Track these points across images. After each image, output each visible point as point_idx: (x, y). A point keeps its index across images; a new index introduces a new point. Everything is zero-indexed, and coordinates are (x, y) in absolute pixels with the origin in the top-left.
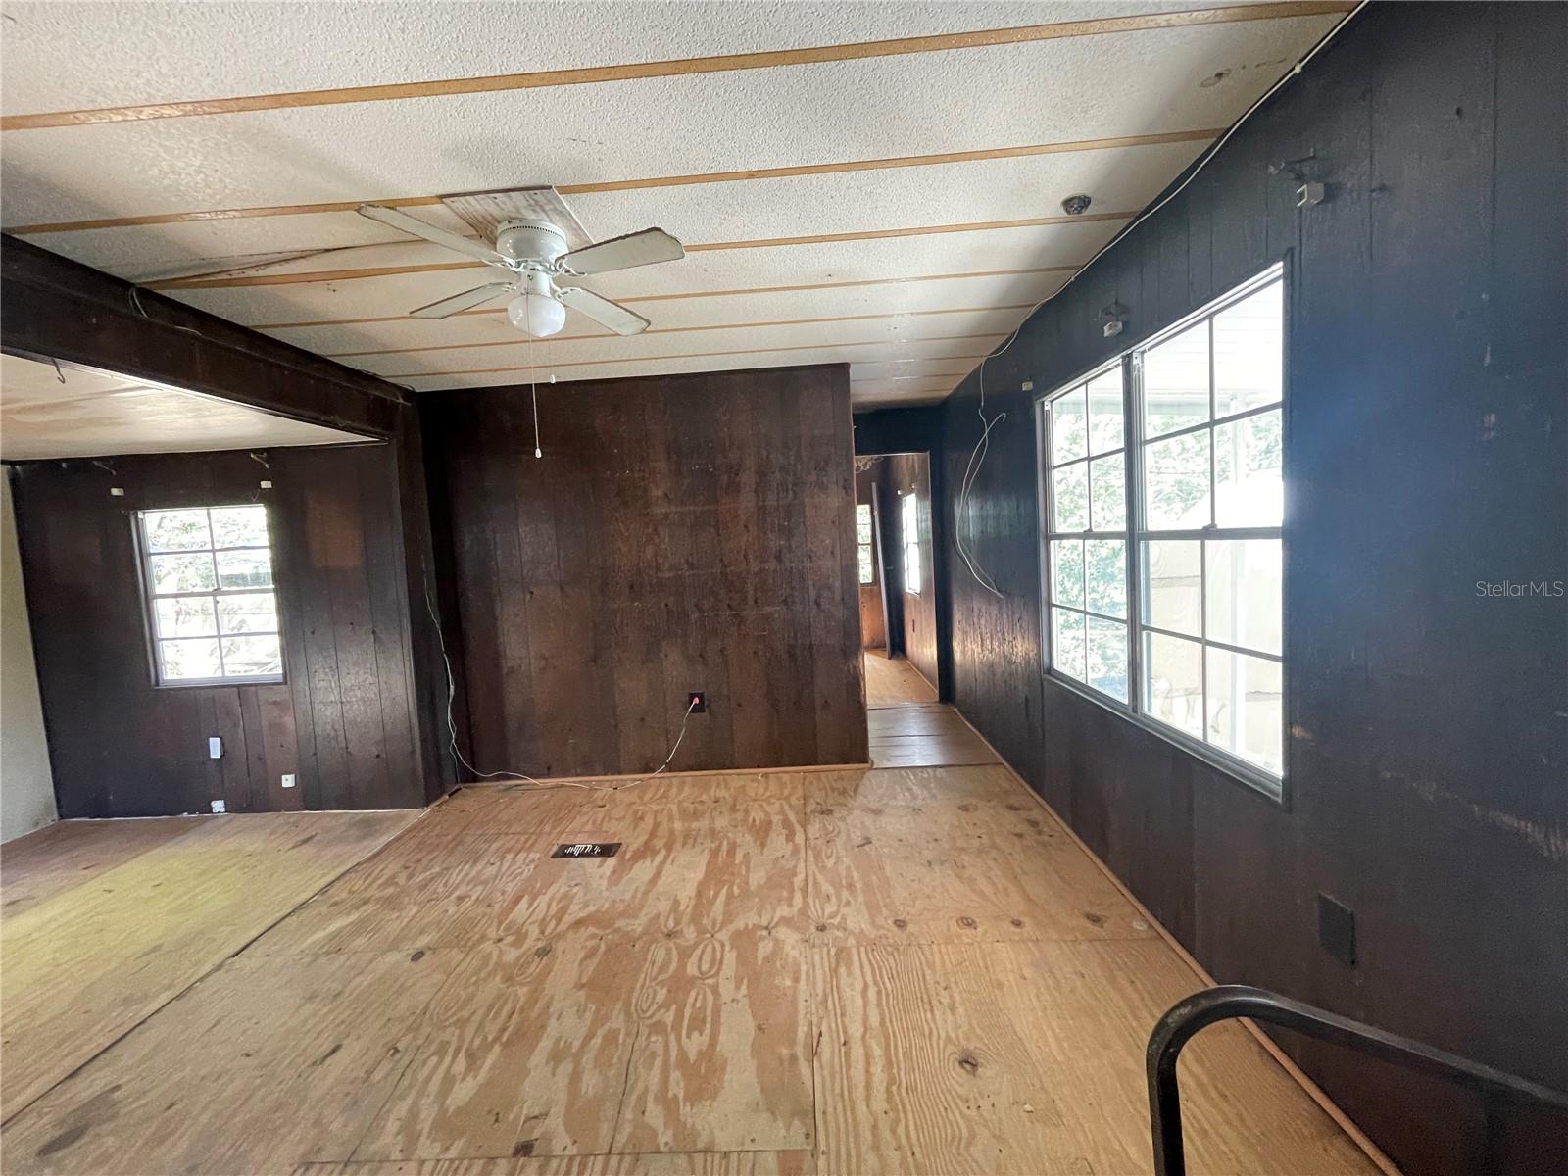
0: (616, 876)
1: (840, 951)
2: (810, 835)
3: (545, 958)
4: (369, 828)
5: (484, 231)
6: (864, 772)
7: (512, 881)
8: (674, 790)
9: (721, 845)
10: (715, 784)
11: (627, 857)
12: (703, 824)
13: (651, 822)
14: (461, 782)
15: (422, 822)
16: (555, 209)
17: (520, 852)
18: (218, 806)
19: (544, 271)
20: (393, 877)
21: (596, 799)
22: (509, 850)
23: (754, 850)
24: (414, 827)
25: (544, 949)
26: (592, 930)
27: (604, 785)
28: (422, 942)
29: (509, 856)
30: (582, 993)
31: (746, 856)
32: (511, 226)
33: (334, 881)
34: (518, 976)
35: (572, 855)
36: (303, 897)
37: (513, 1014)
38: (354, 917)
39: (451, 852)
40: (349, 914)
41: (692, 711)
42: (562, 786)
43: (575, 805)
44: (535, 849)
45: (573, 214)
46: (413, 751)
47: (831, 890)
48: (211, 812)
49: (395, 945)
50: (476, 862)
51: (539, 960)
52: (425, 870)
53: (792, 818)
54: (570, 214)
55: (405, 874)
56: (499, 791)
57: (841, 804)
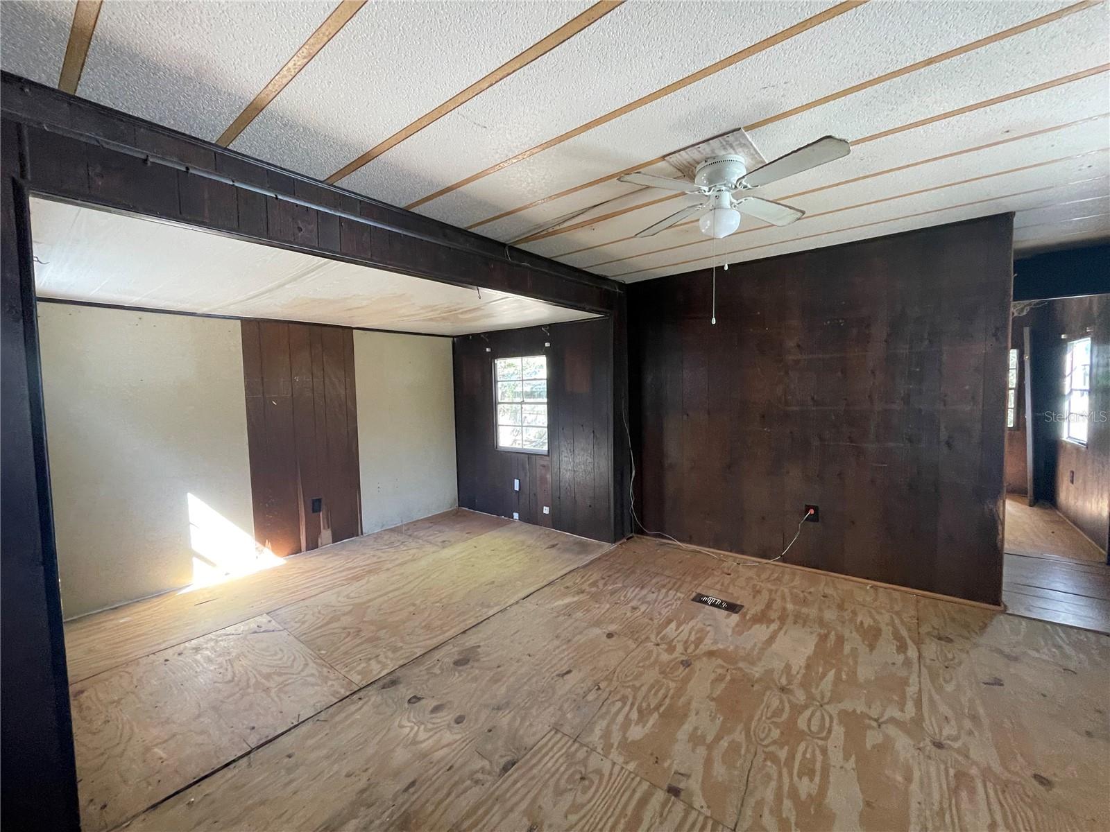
0: (739, 630)
1: (960, 775)
2: (925, 654)
3: (687, 669)
4: (584, 549)
5: (688, 172)
6: (994, 614)
7: (666, 607)
8: (787, 577)
9: (829, 633)
10: (824, 583)
11: (748, 618)
12: (813, 612)
13: (767, 597)
14: (635, 533)
15: (611, 552)
16: (740, 144)
17: (670, 589)
18: (516, 516)
19: (726, 190)
20: (597, 581)
21: (724, 567)
22: (664, 586)
23: (863, 649)
24: (606, 555)
25: (687, 661)
26: (720, 661)
27: (731, 559)
28: (613, 628)
29: (664, 591)
30: (713, 703)
31: (854, 650)
32: (706, 164)
33: (566, 574)
34: (669, 673)
35: (706, 603)
36: (552, 578)
37: (666, 697)
38: (576, 599)
39: (627, 577)
40: (574, 596)
41: (807, 519)
42: (700, 552)
43: (708, 568)
44: (681, 590)
45: (753, 144)
46: (609, 508)
47: (950, 714)
48: (513, 518)
49: (598, 623)
50: (642, 588)
51: (683, 669)
52: (613, 584)
53: (904, 633)
54: (751, 145)
55: (603, 581)
56: (657, 545)
57: (963, 637)
